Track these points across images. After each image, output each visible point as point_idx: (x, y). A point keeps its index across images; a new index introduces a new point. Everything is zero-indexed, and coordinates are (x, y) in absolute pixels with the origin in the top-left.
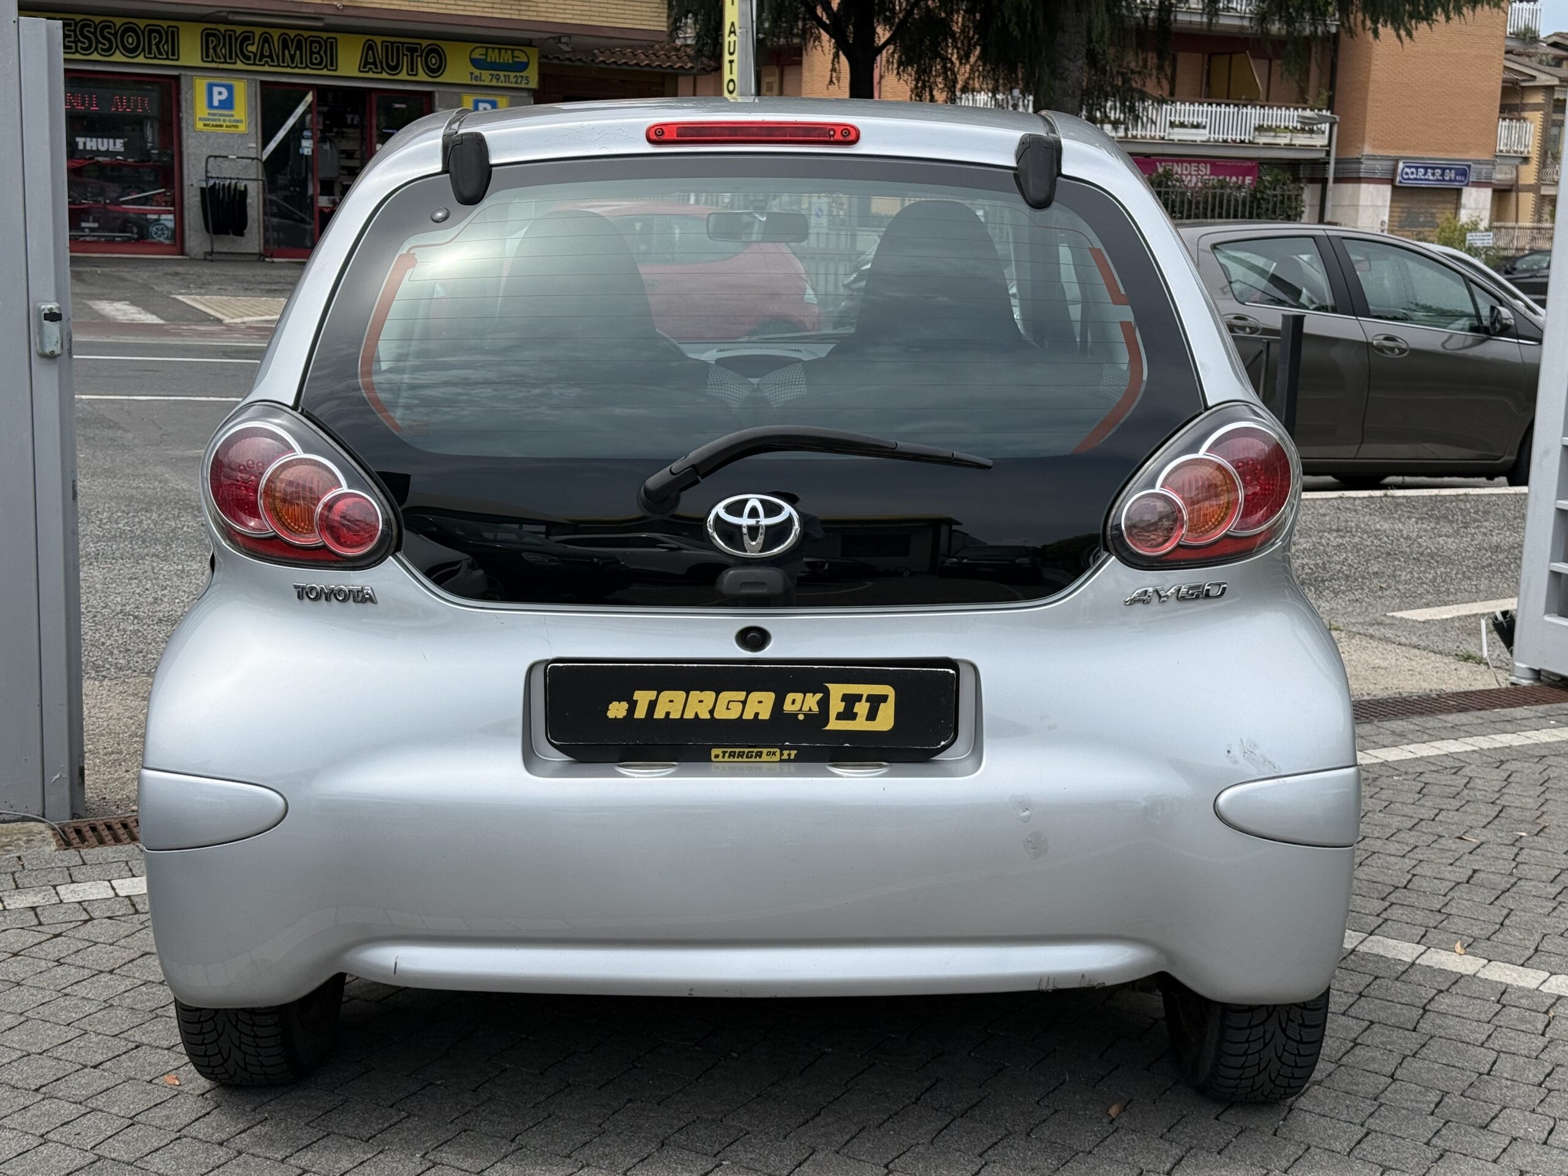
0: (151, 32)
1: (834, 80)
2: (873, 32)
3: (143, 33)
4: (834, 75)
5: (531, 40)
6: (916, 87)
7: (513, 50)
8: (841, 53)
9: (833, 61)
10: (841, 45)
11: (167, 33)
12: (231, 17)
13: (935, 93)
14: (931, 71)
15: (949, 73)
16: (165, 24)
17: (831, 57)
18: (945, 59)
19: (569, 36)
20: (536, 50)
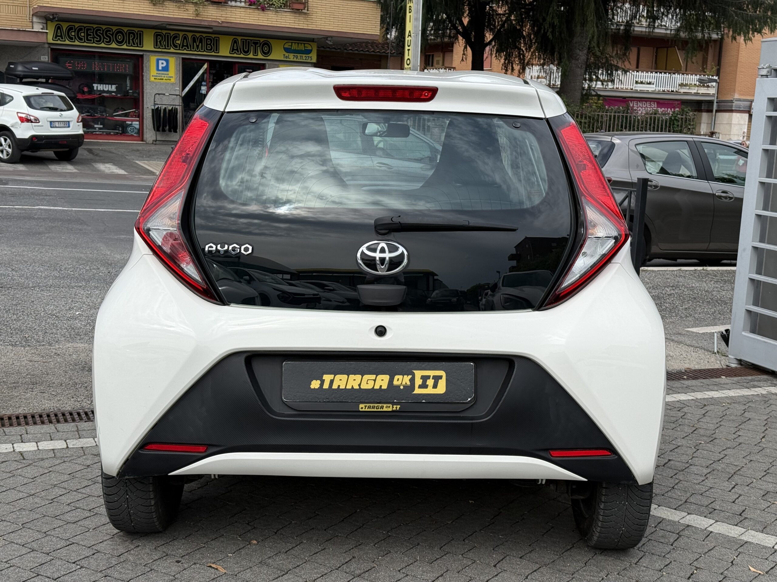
0: (130, 33)
1: (464, 59)
2: (484, 36)
3: (126, 34)
4: (464, 56)
5: (314, 39)
6: (505, 63)
7: (304, 44)
8: (468, 46)
9: (464, 50)
10: (468, 42)
11: (137, 34)
12: (168, 27)
13: (514, 66)
14: (512, 55)
15: (521, 56)
16: (136, 30)
17: (463, 48)
18: (520, 49)
19: (332, 37)
20: (316, 44)
